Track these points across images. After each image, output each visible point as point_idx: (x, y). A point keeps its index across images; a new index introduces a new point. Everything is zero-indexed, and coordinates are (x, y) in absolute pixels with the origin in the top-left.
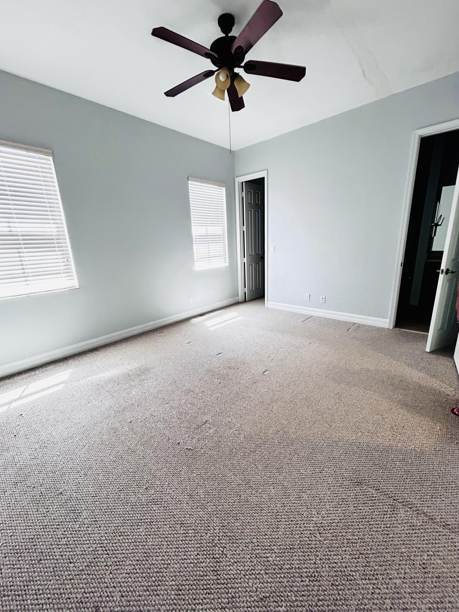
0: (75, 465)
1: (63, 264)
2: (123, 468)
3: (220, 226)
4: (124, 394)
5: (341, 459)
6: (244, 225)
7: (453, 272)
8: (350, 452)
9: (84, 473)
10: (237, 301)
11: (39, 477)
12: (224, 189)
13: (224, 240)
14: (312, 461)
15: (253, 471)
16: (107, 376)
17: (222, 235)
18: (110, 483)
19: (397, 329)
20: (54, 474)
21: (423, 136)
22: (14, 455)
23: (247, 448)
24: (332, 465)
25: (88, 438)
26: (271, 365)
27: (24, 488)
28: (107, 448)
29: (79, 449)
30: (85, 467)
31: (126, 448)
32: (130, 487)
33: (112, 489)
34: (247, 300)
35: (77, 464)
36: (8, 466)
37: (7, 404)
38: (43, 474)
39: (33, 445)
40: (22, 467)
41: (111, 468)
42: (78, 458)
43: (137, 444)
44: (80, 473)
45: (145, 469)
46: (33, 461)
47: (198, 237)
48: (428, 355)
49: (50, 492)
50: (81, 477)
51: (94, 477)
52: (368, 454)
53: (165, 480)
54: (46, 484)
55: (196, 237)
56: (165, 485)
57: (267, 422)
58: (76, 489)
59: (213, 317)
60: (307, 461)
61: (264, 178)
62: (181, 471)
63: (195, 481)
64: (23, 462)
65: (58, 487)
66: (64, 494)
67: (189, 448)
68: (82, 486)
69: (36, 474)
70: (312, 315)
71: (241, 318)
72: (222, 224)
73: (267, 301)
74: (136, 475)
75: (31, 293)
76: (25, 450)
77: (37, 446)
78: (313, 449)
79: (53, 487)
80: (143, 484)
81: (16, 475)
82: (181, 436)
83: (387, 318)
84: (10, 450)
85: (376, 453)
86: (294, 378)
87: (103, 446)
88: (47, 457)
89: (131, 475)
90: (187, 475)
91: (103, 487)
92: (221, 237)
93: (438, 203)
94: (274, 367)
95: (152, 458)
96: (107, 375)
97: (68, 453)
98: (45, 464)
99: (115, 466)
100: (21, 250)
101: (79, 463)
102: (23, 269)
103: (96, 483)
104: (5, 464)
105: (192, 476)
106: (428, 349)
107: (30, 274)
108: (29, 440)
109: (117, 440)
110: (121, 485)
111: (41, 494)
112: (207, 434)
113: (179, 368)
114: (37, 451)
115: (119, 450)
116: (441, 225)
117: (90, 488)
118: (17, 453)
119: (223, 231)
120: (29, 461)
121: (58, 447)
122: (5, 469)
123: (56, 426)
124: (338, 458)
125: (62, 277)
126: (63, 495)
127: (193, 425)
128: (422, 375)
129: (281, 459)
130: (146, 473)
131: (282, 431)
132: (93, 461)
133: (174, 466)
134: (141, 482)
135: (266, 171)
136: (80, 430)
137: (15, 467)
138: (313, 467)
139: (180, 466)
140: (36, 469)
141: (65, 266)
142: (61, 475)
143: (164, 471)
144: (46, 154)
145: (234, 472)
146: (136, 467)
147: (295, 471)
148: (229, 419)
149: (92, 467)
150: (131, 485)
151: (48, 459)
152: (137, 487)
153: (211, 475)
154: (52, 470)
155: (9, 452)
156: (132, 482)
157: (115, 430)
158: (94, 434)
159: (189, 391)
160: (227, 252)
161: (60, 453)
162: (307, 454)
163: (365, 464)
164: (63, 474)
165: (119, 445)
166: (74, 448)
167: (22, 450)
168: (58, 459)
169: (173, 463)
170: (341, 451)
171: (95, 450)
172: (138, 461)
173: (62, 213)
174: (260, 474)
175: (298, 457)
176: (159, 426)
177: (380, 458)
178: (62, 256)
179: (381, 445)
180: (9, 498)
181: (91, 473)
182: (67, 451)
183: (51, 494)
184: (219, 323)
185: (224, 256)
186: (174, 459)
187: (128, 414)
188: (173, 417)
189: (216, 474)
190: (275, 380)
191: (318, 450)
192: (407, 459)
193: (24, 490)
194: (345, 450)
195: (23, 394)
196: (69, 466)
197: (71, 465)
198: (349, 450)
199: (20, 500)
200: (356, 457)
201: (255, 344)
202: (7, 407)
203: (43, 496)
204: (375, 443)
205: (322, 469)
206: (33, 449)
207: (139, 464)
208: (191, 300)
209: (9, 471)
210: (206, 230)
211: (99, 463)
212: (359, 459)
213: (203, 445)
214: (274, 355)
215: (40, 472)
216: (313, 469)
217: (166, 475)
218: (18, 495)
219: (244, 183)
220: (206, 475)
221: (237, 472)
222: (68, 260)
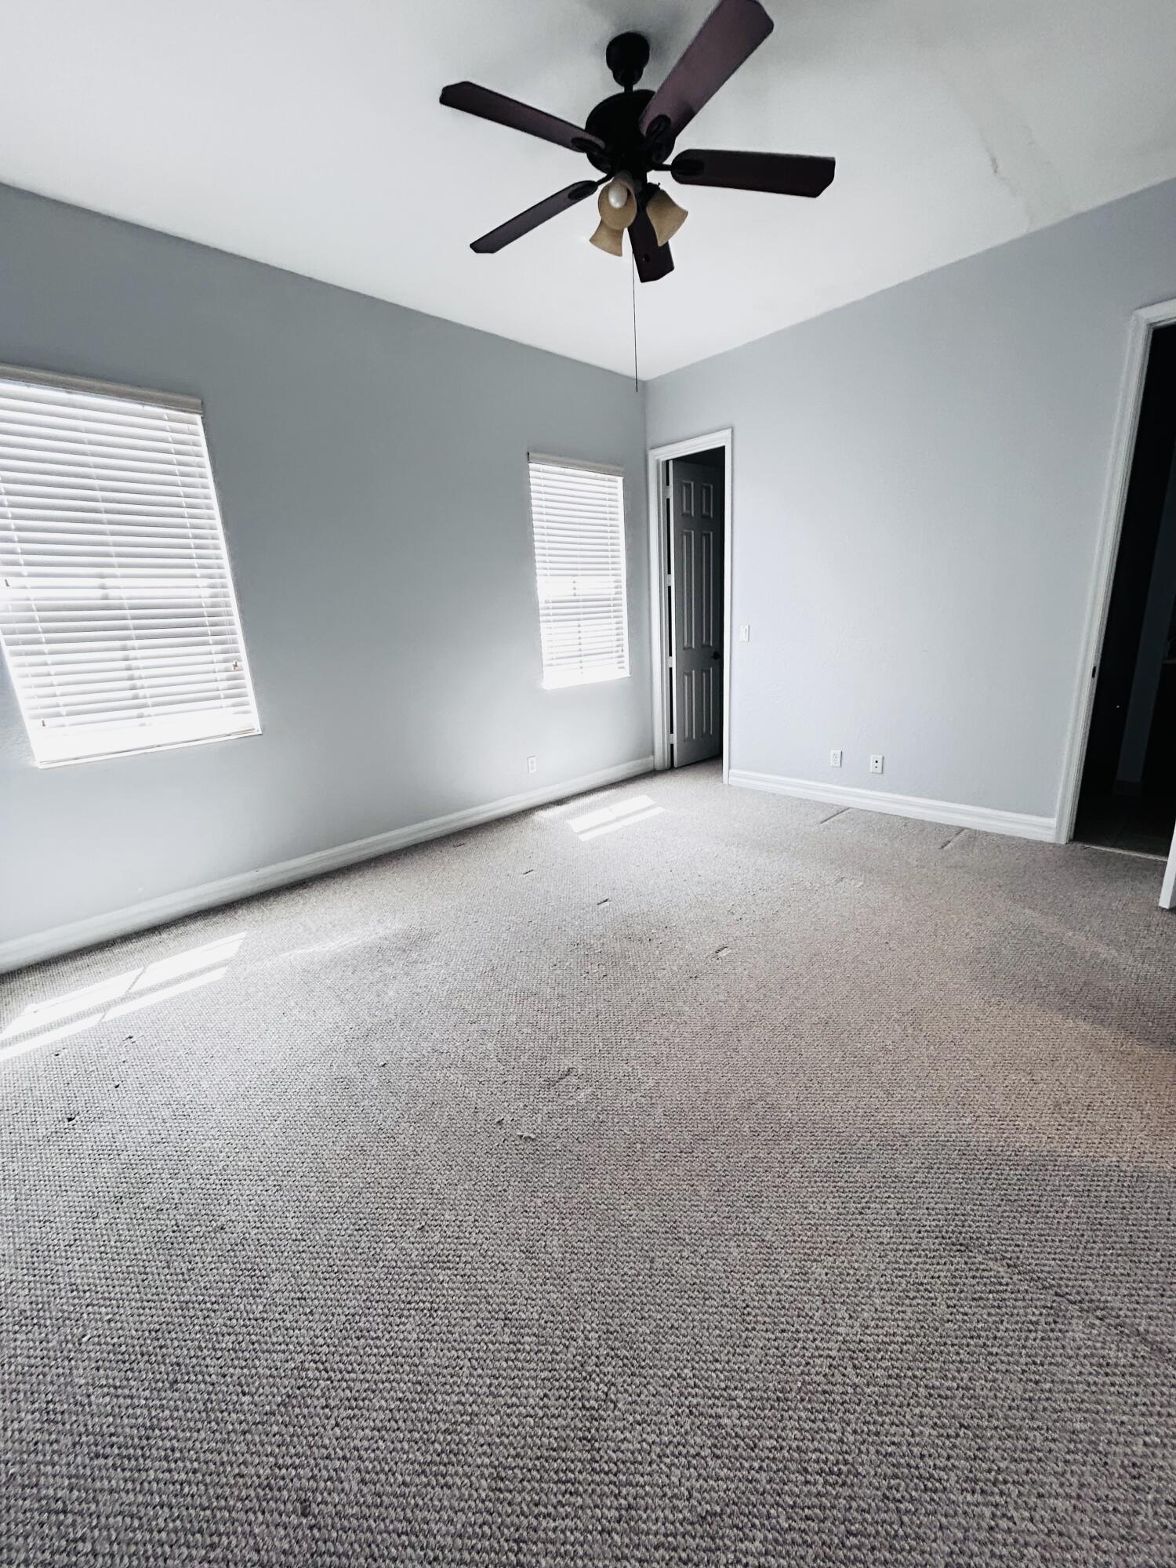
0: (253, 1163)
1: (225, 675)
2: (366, 1176)
3: (608, 575)
4: (370, 997)
5: (916, 1182)
6: (669, 572)
8: (942, 1166)
9: (275, 1183)
10: (650, 767)
11: (171, 1186)
12: (620, 479)
13: (618, 605)
14: (839, 1184)
15: (686, 1200)
16: (328, 951)
17: (614, 600)
18: (335, 1210)
19: (1079, 845)
20: (206, 1181)
21: (1158, 324)
22: (114, 1132)
23: (670, 1143)
24: (892, 1196)
25: (282, 1100)
26: (737, 934)
27: (137, 1210)
28: (329, 1127)
29: (262, 1126)
30: (277, 1169)
31: (373, 1129)
32: (383, 1222)
33: (342, 1224)
34: (676, 765)
35: (257, 1159)
36: (102, 1156)
37: (97, 1010)
38: (180, 1181)
39: (157, 1109)
40: (132, 1162)
41: (338, 1175)
42: (259, 1146)
43: (400, 1120)
44: (264, 1183)
45: (417, 1181)
46: (158, 1149)
47: (551, 605)
48: (1166, 917)
49: (196, 1223)
50: (267, 1191)
51: (298, 1194)
52: (990, 1174)
53: (467, 1210)
54: (187, 1204)
55: (548, 605)
56: (466, 1222)
57: (724, 1080)
58: (257, 1219)
59: (590, 807)
60: (827, 1181)
61: (723, 448)
62: (505, 1191)
63: (539, 1218)
64: (134, 1149)
65: (214, 1212)
66: (228, 1230)
67: (526, 1134)
68: (271, 1213)
69: (165, 1180)
70: (847, 806)
71: (659, 810)
72: (613, 569)
73: (729, 768)
74: (396, 1195)
75: (152, 747)
76: (138, 1120)
77: (166, 1113)
78: (843, 1153)
79: (203, 1212)
80: (414, 1217)
81: (118, 1180)
82: (506, 1104)
83: (1051, 816)
84: (106, 1120)
85: (1011, 1170)
86: (796, 969)
87: (319, 1120)
88: (189, 1140)
89: (385, 1194)
90: (520, 1200)
91: (318, 1219)
92: (612, 603)
94: (744, 939)
95: (435, 1156)
96: (327, 949)
97: (238, 1133)
98: (186, 1158)
99: (346, 1171)
100: (129, 643)
101: (262, 1159)
102: (133, 688)
103: (301, 1209)
104: (95, 1152)
105: (533, 1204)
106: (1165, 902)
107: (149, 701)
108: (148, 1099)
109: (352, 1108)
110: (361, 1215)
111: (175, 1228)
112: (571, 1102)
113: (504, 936)
114: (168, 1124)
115: (357, 1132)
117: (289, 1219)
118: (122, 1128)
119: (617, 587)
120: (149, 1149)
121: (215, 1117)
122: (94, 1165)
123: (210, 1067)
124: (909, 1180)
125: (221, 707)
126: (226, 1233)
127: (537, 1078)
129: (758, 1175)
130: (421, 1191)
131: (763, 1102)
132: (295, 1156)
133: (490, 1178)
134: (409, 1211)
135: (728, 432)
136: (264, 1079)
137: (118, 1161)
138: (840, 1197)
139: (502, 1179)
140: (165, 1166)
141: (228, 679)
142: (221, 1185)
143: (465, 1189)
144: (185, 407)
145: (639, 1201)
146: (396, 1175)
147: (793, 1205)
148: (626, 1067)
149: (293, 1169)
150: (385, 1217)
151: (191, 1145)
152: (400, 1223)
153: (581, 1205)
154: (203, 1172)
155: (103, 1124)
156: (387, 1211)
157: (347, 1083)
158: (298, 1090)
159: (527, 994)
160: (626, 643)
161: (219, 1133)
162: (825, 1164)
163: (980, 1197)
164: (227, 1181)
165: (357, 1119)
166: (250, 1122)
167: (133, 1120)
168: (215, 1146)
169: (487, 1169)
170: (917, 1162)
171: (300, 1129)
172: (400, 1161)
173: (224, 552)
174: (702, 1209)
175: (803, 1170)
176: (452, 1077)
177: (1023, 1185)
178: (222, 657)
179: (1024, 1151)
180: (104, 1232)
181: (291, 1183)
182: (235, 1129)
183: (198, 1228)
184: (605, 824)
185: (617, 652)
186: (489, 1160)
187: (377, 1045)
188: (486, 1057)
189: (591, 1203)
190: (746, 972)
191: (854, 1156)
192: (1096, 1190)
193: (139, 1216)
194: (926, 1159)
195: (135, 989)
196: (239, 1163)
197: (244, 1163)
198: (937, 1158)
199: (128, 1238)
200: (957, 1179)
201: (696, 879)
202: (98, 1016)
203: (180, 1232)
204: (1008, 1146)
205: (864, 1205)
206: (157, 1120)
207: (404, 1169)
208: (535, 764)
209: (104, 1170)
210: (574, 585)
211: (308, 1160)
212: (964, 1185)
213: (561, 1128)
214: (744, 909)
215: (174, 1175)
216: (840, 1204)
217: (468, 1199)
218: (125, 1226)
219: (671, 463)
220: (568, 1205)
221: (644, 1201)
222: (236, 666)
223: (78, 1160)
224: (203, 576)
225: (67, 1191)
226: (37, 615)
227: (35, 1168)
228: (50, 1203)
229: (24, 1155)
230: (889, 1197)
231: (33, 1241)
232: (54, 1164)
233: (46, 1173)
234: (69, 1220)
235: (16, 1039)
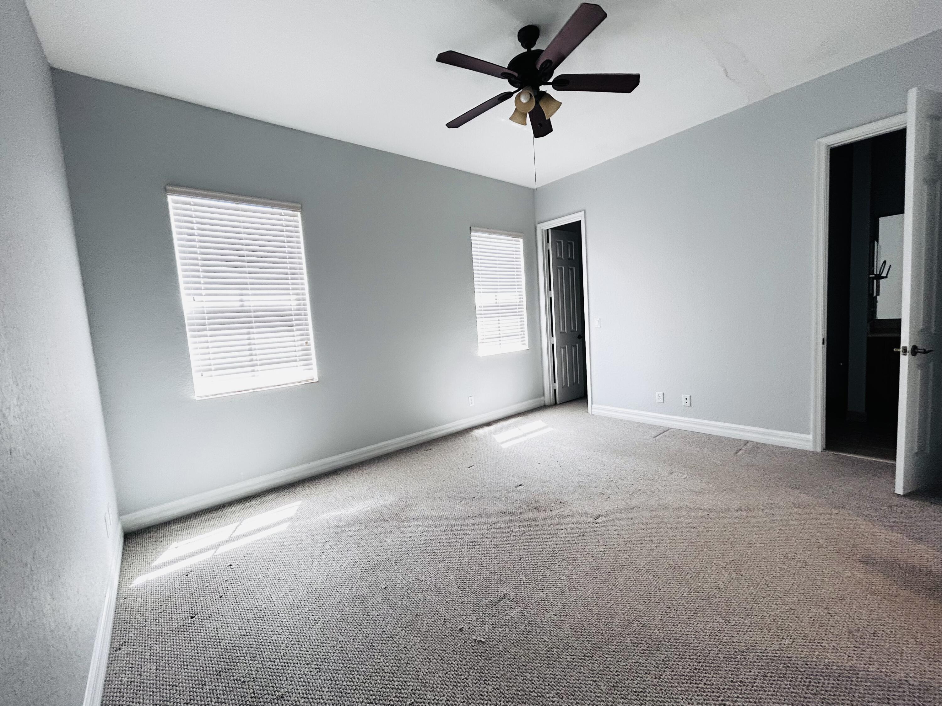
0: (302, 652)
1: (300, 348)
2: (374, 664)
3: (515, 292)
4: (375, 543)
5: (757, 686)
6: (550, 290)
7: (925, 352)
8: (773, 675)
9: (316, 666)
10: (542, 403)
11: (251, 665)
12: (521, 240)
13: (521, 312)
14: (700, 686)
15: (591, 692)
16: (350, 514)
17: (519, 305)
18: (354, 687)
19: (831, 453)
20: (273, 663)
21: (833, 146)
22: (218, 627)
23: (576, 649)
24: (740, 696)
25: (321, 610)
26: (607, 507)
27: (230, 681)
28: (350, 629)
29: (308, 626)
30: (318, 657)
31: (379, 631)
32: (386, 698)
33: (359, 699)
34: (558, 402)
35: (305, 650)
36: (210, 643)
37: (212, 548)
38: (257, 662)
39: (245, 613)
40: (228, 647)
41: (357, 662)
42: (307, 640)
43: (396, 626)
44: (309, 666)
45: (408, 669)
46: (244, 639)
47: (483, 309)
48: (902, 501)
49: (266, 692)
50: (311, 672)
51: (331, 675)
52: (810, 682)
53: (441, 692)
54: (260, 678)
55: (481, 308)
56: (441, 701)
57: (609, 605)
58: (304, 692)
59: (506, 428)
60: (691, 683)
61: (580, 222)
62: (467, 679)
63: (490, 701)
64: (229, 638)
65: (277, 685)
66: (285, 698)
67: (479, 639)
68: (313, 688)
69: (247, 661)
70: (670, 427)
71: (550, 429)
72: (518, 289)
73: (592, 404)
74: (395, 679)
75: (257, 389)
76: (233, 620)
77: (250, 615)
78: (700, 662)
79: (271, 685)
80: (406, 696)
81: (219, 659)
82: (464, 617)
83: (807, 432)
84: (213, 619)
85: (825, 680)
86: (650, 531)
87: (344, 623)
88: (263, 635)
89: (387, 678)
90: (477, 686)
91: (344, 694)
92: (517, 307)
93: (876, 243)
94: (612, 511)
95: (419, 652)
96: (349, 512)
97: (293, 631)
98: (261, 646)
99: (362, 660)
100: (251, 330)
101: (308, 650)
102: (251, 355)
103: (333, 686)
104: (206, 640)
105: (486, 689)
106: (899, 489)
107: (259, 363)
108: (240, 606)
109: (365, 616)
110: (372, 693)
111: (253, 695)
112: (508, 617)
113: (458, 506)
114: (250, 623)
115: (368, 632)
116: (886, 277)
117: (325, 693)
118: (223, 624)
119: (520, 298)
120: (238, 639)
121: (280, 620)
122: (205, 649)
123: (277, 586)
124: (751, 685)
125: (297, 366)
126: (284, 700)
127: (484, 599)
128: (895, 536)
129: (641, 676)
130: (410, 676)
131: (637, 622)
132: (329, 648)
133: (456, 669)
134: (403, 691)
135: (583, 212)
136: (310, 595)
137: (219, 647)
138: (702, 695)
139: (464, 671)
140: (248, 652)
141: (303, 350)
142: (282, 666)
143: (440, 677)
144: (293, 209)
145: (558, 691)
146: (394, 664)
147: (669, 700)
148: (542, 594)
149: (328, 657)
150: (387, 694)
151: (264, 638)
152: (397, 699)
153: (519, 692)
154: (271, 656)
155: (211, 621)
156: (388, 690)
157: (363, 599)
158: (331, 603)
159: (473, 544)
160: (526, 329)
161: (282, 631)
162: (688, 670)
163: (806, 700)
164: (286, 664)
165: (368, 624)
166: (301, 623)
167: (230, 620)
168: (279, 639)
169: (454, 663)
170: (755, 671)
171: (332, 630)
172: (397, 654)
173: (306, 281)
174: (604, 699)
175: (673, 673)
176: (429, 597)
177: (836, 691)
178: (299, 338)
179: (832, 666)
180: (209, 695)
181: (326, 667)
182: (292, 628)
183: (267, 696)
184: (517, 438)
185: (521, 335)
186: (455, 656)
187: (381, 575)
188: (450, 585)
189: (525, 691)
190: (616, 533)
191: (708, 665)
192: (894, 699)
193: (230, 685)
194: (761, 669)
195: (234, 535)
196: (294, 651)
197: (297, 652)
198: (769, 669)
199: (223, 701)
200: (786, 685)
201: (577, 472)
202: (212, 551)
203: (255, 698)
204: (820, 661)
205: (721, 702)
206: (244, 620)
207: (400, 660)
208: (473, 401)
209: (211, 652)
210: (496, 297)
211: (337, 651)
212: (792, 690)
213: (502, 635)
214: (609, 492)
215: (253, 659)
216: (703, 701)
217: (442, 684)
218: (221, 692)
219: (550, 231)
220: (510, 691)
221: (562, 691)
222: (307, 343)
223: (195, 645)
224: (294, 294)
225: (187, 665)
226: (206, 316)
227: (169, 649)
228: (177, 673)
229: (163, 640)
230: (738, 697)
231: (165, 699)
232: (181, 647)
233: (176, 653)
234: (187, 685)
235: (164, 565)
